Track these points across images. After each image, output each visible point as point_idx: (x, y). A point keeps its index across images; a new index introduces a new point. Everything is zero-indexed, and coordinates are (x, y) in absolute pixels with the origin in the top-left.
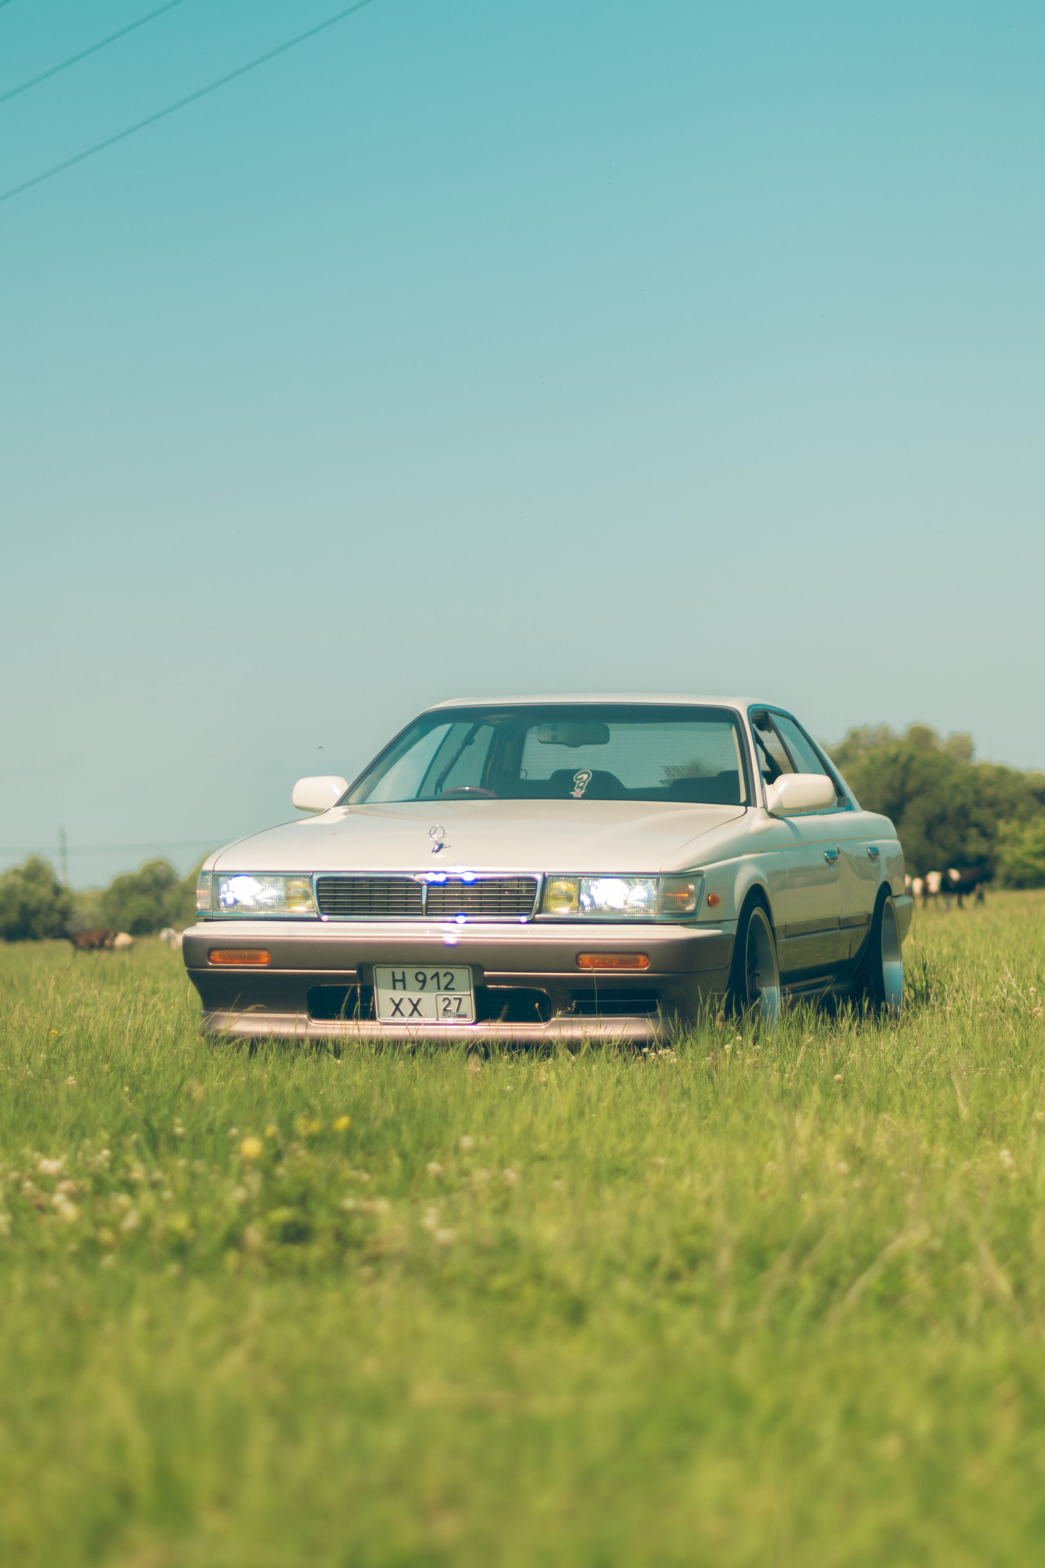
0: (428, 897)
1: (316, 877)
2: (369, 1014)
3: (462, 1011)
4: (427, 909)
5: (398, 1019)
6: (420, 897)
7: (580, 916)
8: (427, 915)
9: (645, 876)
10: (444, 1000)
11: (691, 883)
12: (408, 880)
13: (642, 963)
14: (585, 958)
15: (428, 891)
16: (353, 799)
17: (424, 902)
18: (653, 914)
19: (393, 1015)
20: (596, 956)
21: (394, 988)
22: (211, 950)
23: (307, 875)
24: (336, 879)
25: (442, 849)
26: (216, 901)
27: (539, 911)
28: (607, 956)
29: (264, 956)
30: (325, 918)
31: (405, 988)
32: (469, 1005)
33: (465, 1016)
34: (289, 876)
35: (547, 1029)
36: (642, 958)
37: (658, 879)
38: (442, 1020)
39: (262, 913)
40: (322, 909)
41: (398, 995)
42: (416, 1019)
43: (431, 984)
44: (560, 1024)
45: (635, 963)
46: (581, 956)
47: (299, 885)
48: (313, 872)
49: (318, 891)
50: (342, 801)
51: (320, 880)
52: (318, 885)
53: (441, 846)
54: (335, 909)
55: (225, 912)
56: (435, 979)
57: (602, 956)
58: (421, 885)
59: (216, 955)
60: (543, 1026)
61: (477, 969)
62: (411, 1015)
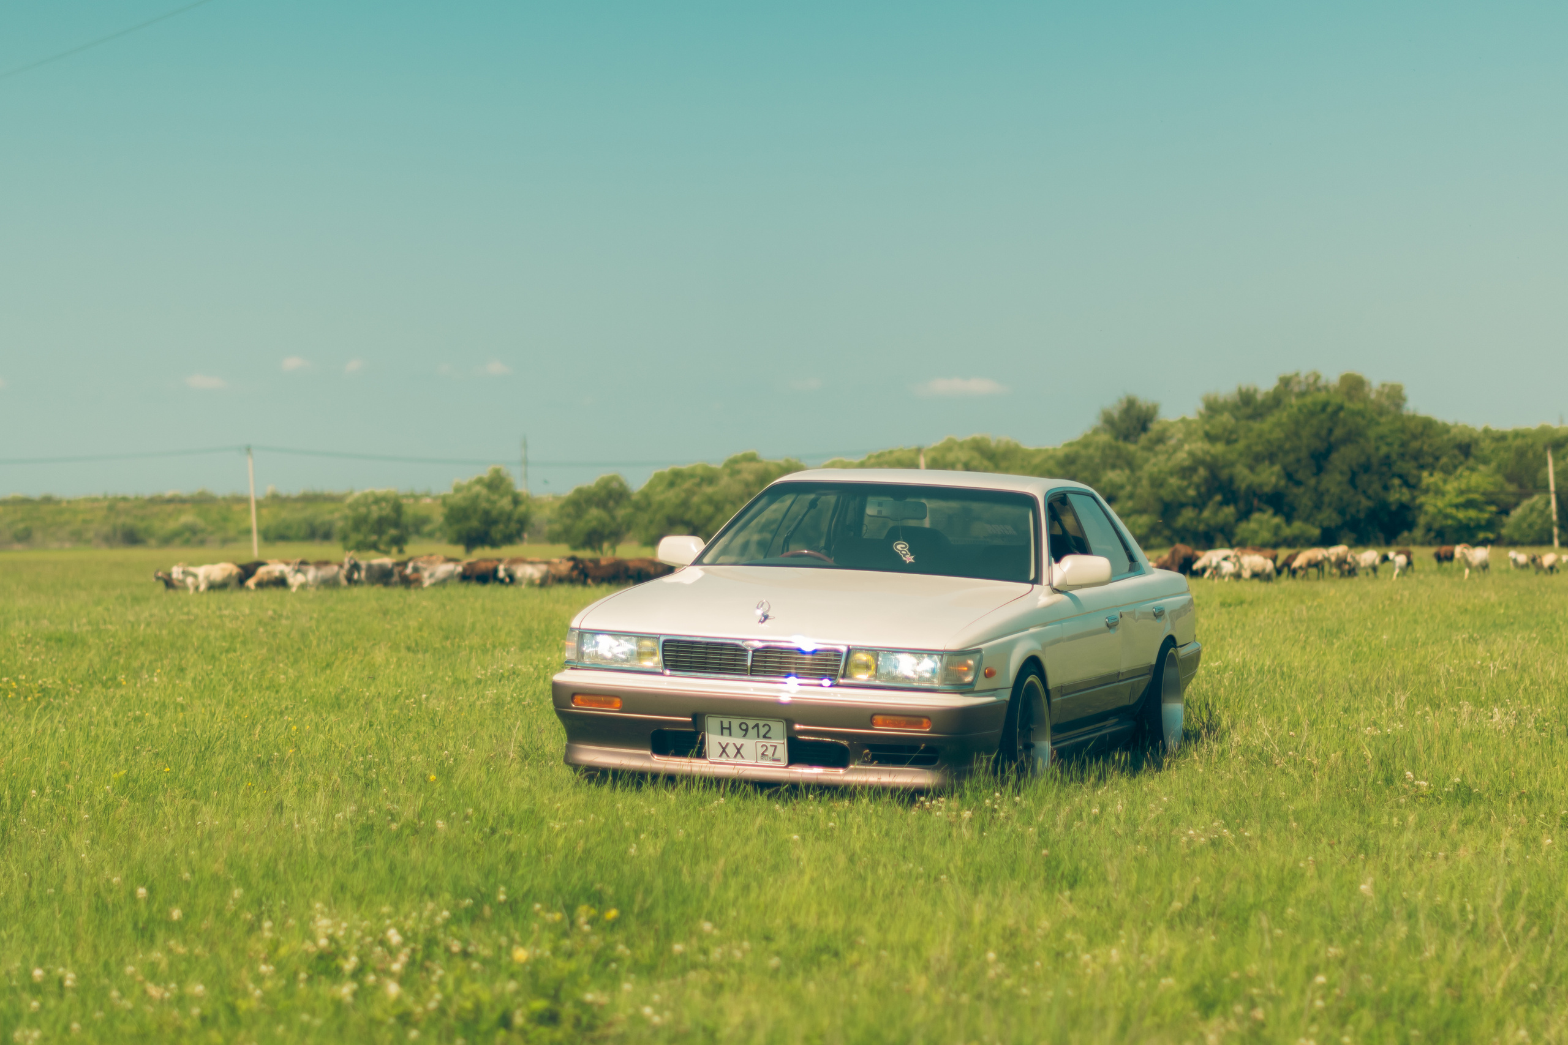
0: (753, 661)
1: (662, 639)
2: (701, 754)
3: (777, 756)
4: (752, 671)
5: (724, 759)
6: (746, 661)
7: (877, 683)
8: (751, 675)
9: (930, 653)
10: (762, 746)
11: (970, 659)
12: (737, 645)
13: (925, 725)
14: (879, 719)
15: (753, 656)
16: (706, 560)
17: (749, 663)
18: (936, 684)
19: (721, 756)
20: (888, 717)
21: (722, 734)
22: (574, 695)
23: (654, 637)
24: (679, 641)
25: (767, 621)
26: (581, 654)
27: (843, 677)
28: (896, 718)
29: (617, 703)
30: (668, 672)
31: (730, 735)
32: (782, 752)
33: (778, 760)
34: (640, 637)
35: (844, 775)
36: (925, 720)
37: (942, 655)
38: (761, 762)
39: (616, 666)
40: (666, 666)
41: (725, 740)
42: (739, 760)
43: (752, 732)
44: (855, 771)
45: (919, 724)
46: (876, 717)
47: (648, 643)
48: (660, 634)
49: (664, 651)
50: (698, 562)
51: (665, 641)
52: (664, 645)
53: (766, 617)
54: (677, 666)
55: (587, 661)
56: (756, 728)
57: (892, 718)
58: (745, 650)
59: (578, 698)
60: (841, 771)
61: (789, 723)
62: (735, 756)
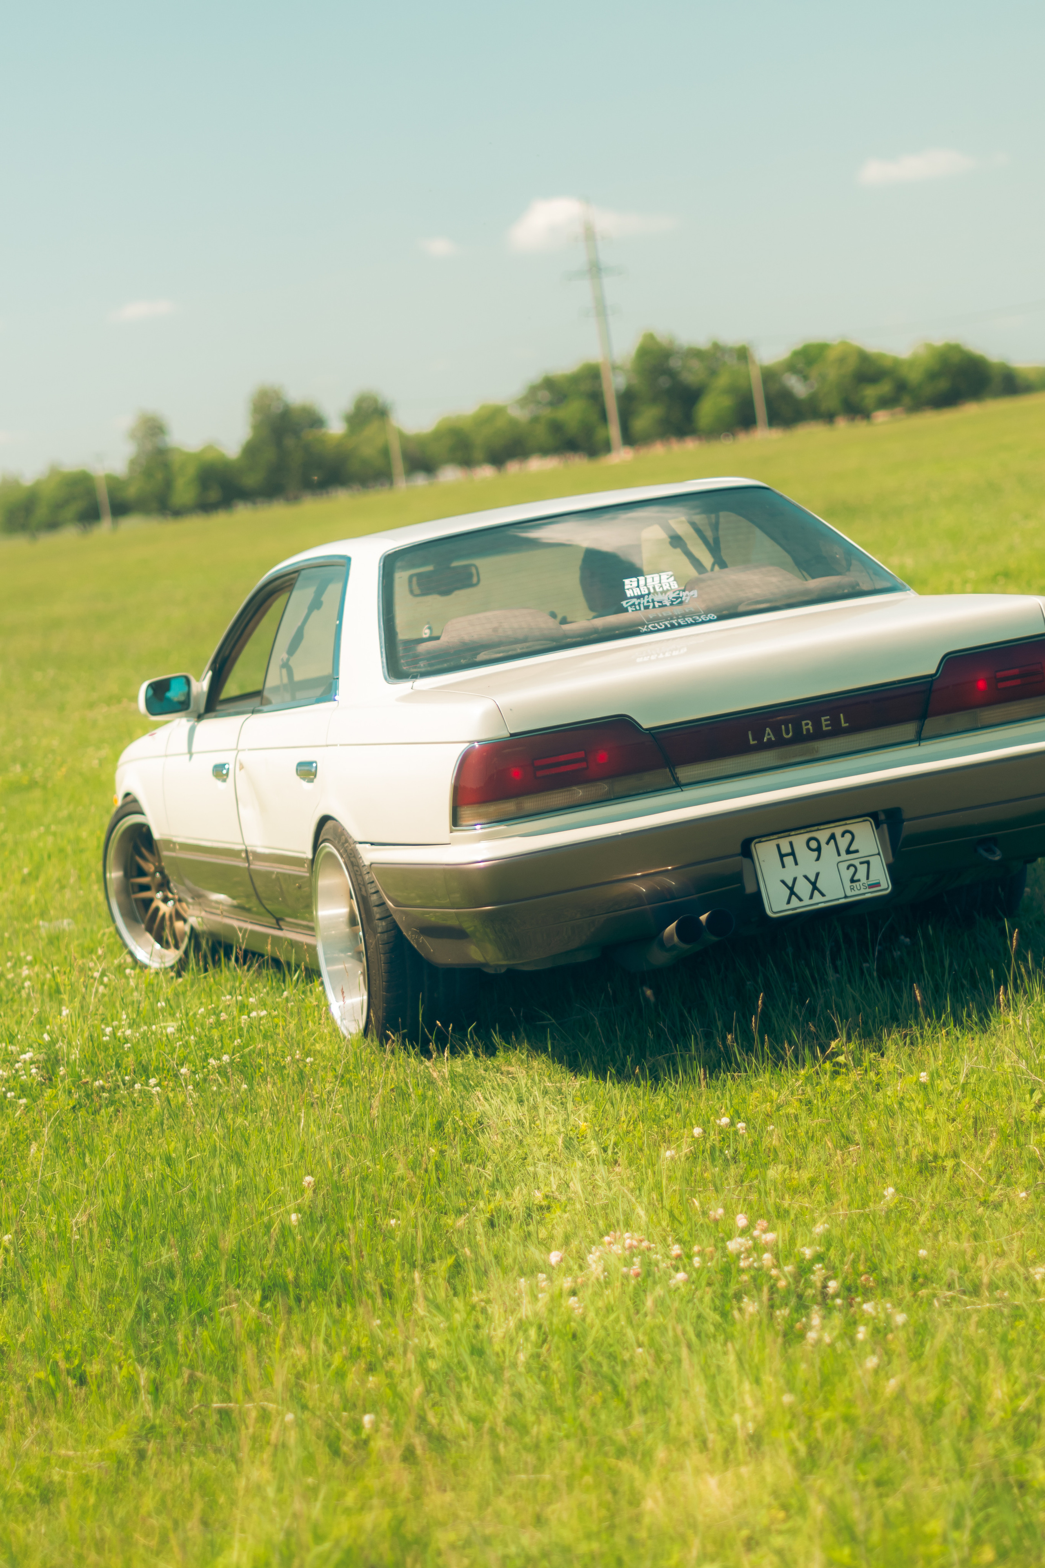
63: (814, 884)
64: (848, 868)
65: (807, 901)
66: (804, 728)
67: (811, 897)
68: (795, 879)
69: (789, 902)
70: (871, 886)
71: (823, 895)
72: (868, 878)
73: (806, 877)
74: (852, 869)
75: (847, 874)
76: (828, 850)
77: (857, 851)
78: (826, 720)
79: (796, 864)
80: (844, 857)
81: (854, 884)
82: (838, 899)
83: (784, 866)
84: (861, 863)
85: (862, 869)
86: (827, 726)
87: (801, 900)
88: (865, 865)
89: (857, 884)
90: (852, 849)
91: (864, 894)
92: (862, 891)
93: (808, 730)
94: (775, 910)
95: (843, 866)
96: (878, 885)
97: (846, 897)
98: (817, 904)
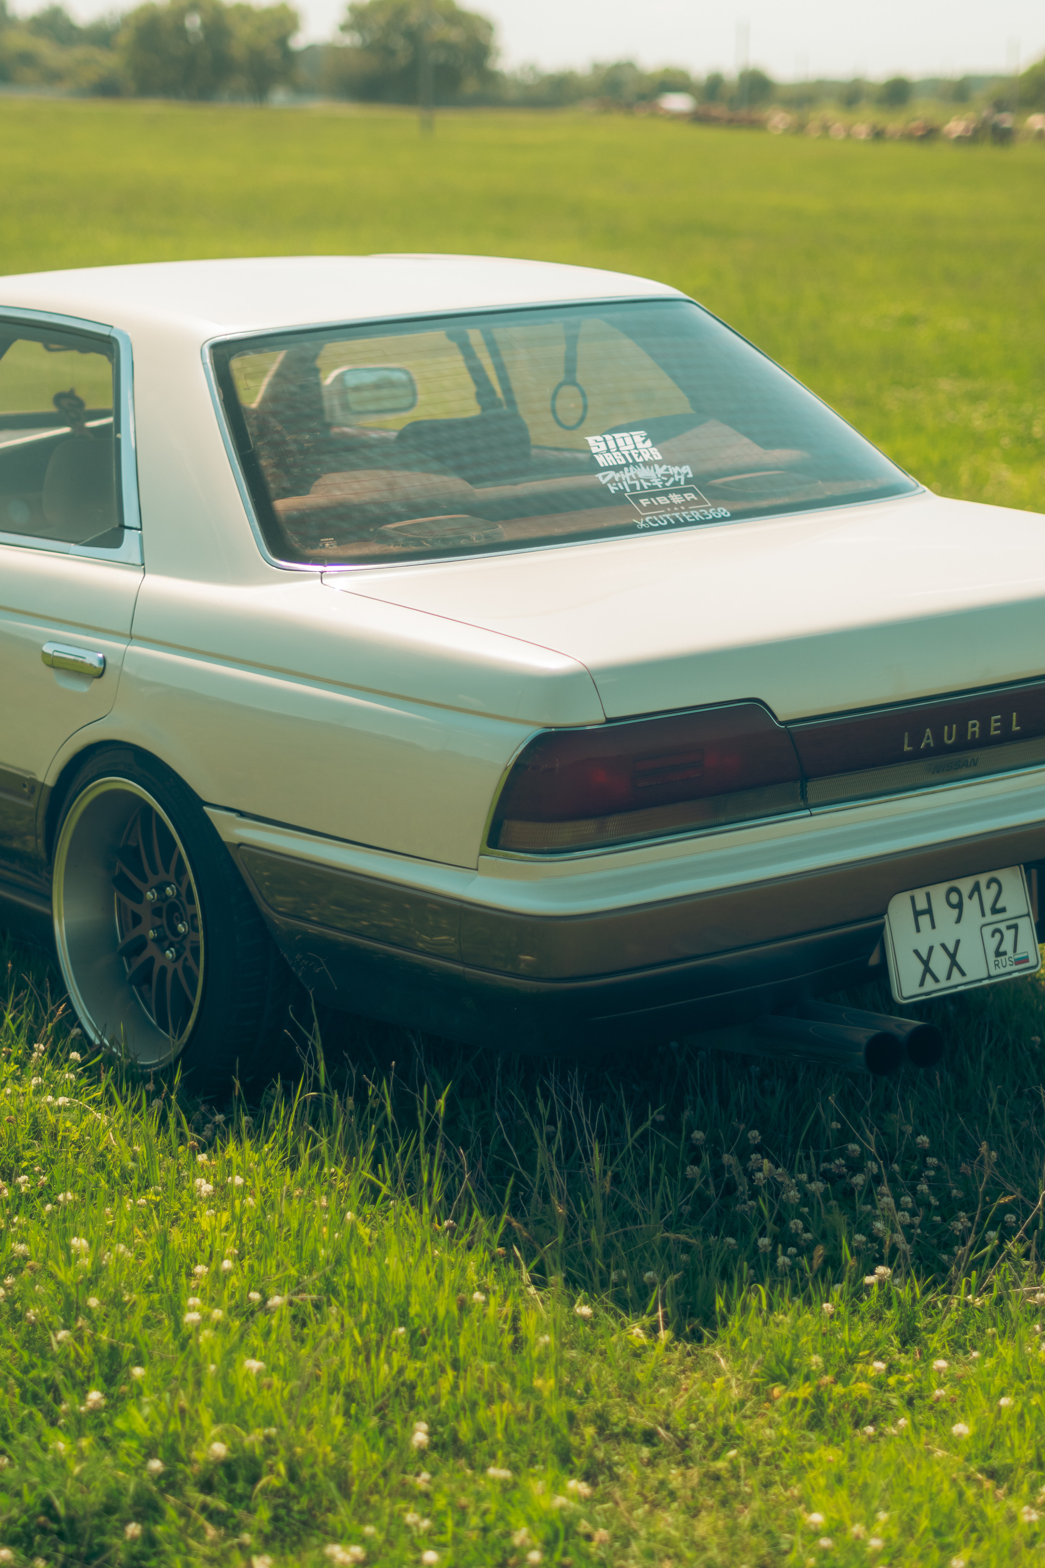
63: (952, 956)
64: (993, 936)
65: (944, 983)
66: (970, 730)
67: (949, 977)
68: (931, 949)
69: (922, 984)
70: (1019, 962)
71: (963, 974)
72: (1015, 951)
73: (943, 946)
74: (998, 936)
75: (992, 944)
76: (971, 907)
77: (1003, 910)
78: (996, 721)
79: (933, 927)
80: (990, 918)
81: (999, 959)
82: (980, 980)
83: (918, 930)
84: (1009, 928)
85: (1009, 935)
86: (996, 729)
87: (937, 980)
88: (1012, 931)
89: (1003, 958)
90: (999, 905)
91: (1010, 973)
92: (1009, 969)
93: (974, 733)
94: (905, 994)
95: (988, 930)
96: (1026, 960)
97: (989, 977)
98: (956, 986)
